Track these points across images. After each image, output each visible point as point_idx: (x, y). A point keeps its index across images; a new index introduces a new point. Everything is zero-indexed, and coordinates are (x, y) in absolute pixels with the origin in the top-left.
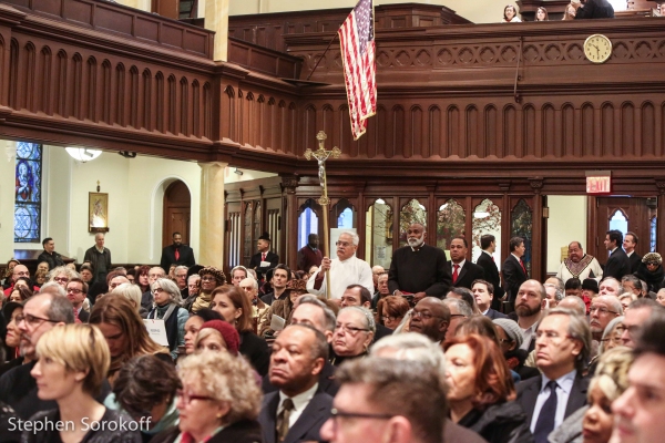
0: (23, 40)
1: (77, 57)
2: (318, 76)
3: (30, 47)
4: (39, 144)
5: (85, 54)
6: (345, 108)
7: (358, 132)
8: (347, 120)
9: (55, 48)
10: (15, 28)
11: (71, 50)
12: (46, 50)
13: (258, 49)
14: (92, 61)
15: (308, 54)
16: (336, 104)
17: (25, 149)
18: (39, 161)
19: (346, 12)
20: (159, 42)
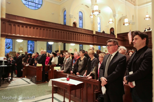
0: (98, 37)
1: (103, 38)
2: (126, 39)
3: (99, 38)
4: (100, 46)
5: (104, 38)
6: (129, 41)
7: (130, 44)
8: (129, 43)
9: (101, 38)
10: (97, 36)
11: (102, 38)
12: (100, 38)
13: (120, 37)
14: (104, 39)
15: (125, 37)
16: (128, 41)
17: (99, 47)
18: (100, 48)
19: (128, 33)
20: (110, 36)
